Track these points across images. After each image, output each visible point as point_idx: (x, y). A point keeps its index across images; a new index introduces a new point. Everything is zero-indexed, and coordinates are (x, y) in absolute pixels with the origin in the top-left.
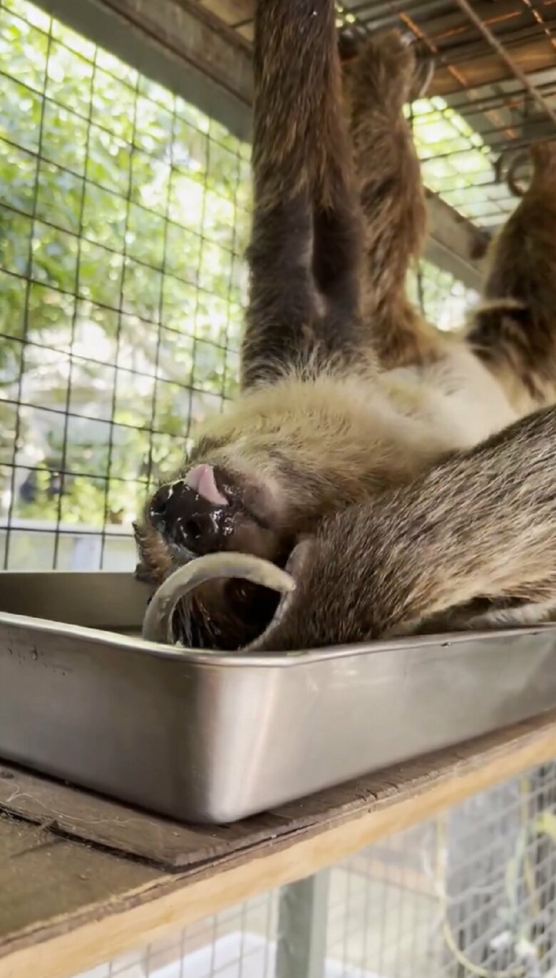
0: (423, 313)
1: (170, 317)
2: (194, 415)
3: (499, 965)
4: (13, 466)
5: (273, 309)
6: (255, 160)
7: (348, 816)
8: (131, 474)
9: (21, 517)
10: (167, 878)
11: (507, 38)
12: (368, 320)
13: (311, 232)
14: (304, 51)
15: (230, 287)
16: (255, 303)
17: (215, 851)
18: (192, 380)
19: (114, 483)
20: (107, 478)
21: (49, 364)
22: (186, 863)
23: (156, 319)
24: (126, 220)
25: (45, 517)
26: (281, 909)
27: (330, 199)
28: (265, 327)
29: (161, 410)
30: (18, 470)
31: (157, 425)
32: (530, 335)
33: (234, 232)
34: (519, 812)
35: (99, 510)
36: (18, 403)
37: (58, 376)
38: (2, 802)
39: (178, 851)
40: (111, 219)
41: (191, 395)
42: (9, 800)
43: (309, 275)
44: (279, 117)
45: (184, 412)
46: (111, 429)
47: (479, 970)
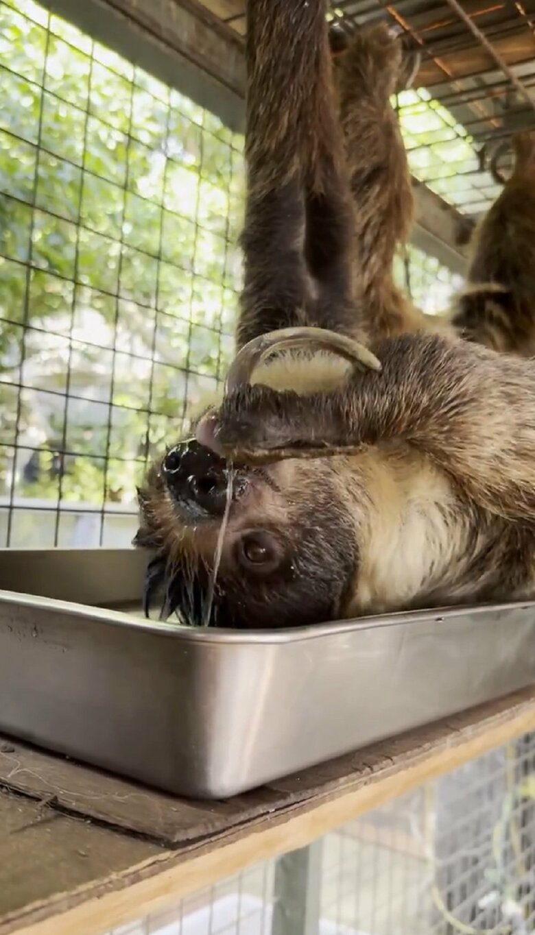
0: (410, 297)
1: (167, 304)
2: (190, 397)
3: (488, 924)
4: (16, 447)
5: (266, 293)
6: (249, 149)
7: (344, 789)
8: (130, 454)
9: (24, 496)
10: (167, 854)
11: (493, 30)
12: (359, 303)
13: (303, 219)
14: (295, 41)
15: (224, 275)
16: (250, 286)
17: (213, 826)
18: (188, 364)
19: (113, 463)
20: (106, 458)
21: (51, 350)
22: (184, 838)
23: (153, 304)
24: (124, 211)
25: (47, 496)
26: (277, 873)
27: (321, 184)
28: (259, 310)
29: (158, 393)
30: (20, 451)
31: (154, 407)
32: (513, 319)
33: (228, 223)
34: (505, 778)
35: (99, 489)
36: (20, 386)
37: (59, 361)
38: (3, 778)
39: (177, 827)
40: (110, 210)
41: (187, 377)
42: (9, 776)
43: (302, 259)
44: (272, 105)
45: (180, 396)
46: (110, 410)
47: (467, 928)
